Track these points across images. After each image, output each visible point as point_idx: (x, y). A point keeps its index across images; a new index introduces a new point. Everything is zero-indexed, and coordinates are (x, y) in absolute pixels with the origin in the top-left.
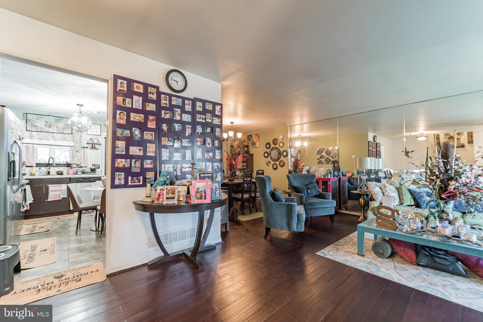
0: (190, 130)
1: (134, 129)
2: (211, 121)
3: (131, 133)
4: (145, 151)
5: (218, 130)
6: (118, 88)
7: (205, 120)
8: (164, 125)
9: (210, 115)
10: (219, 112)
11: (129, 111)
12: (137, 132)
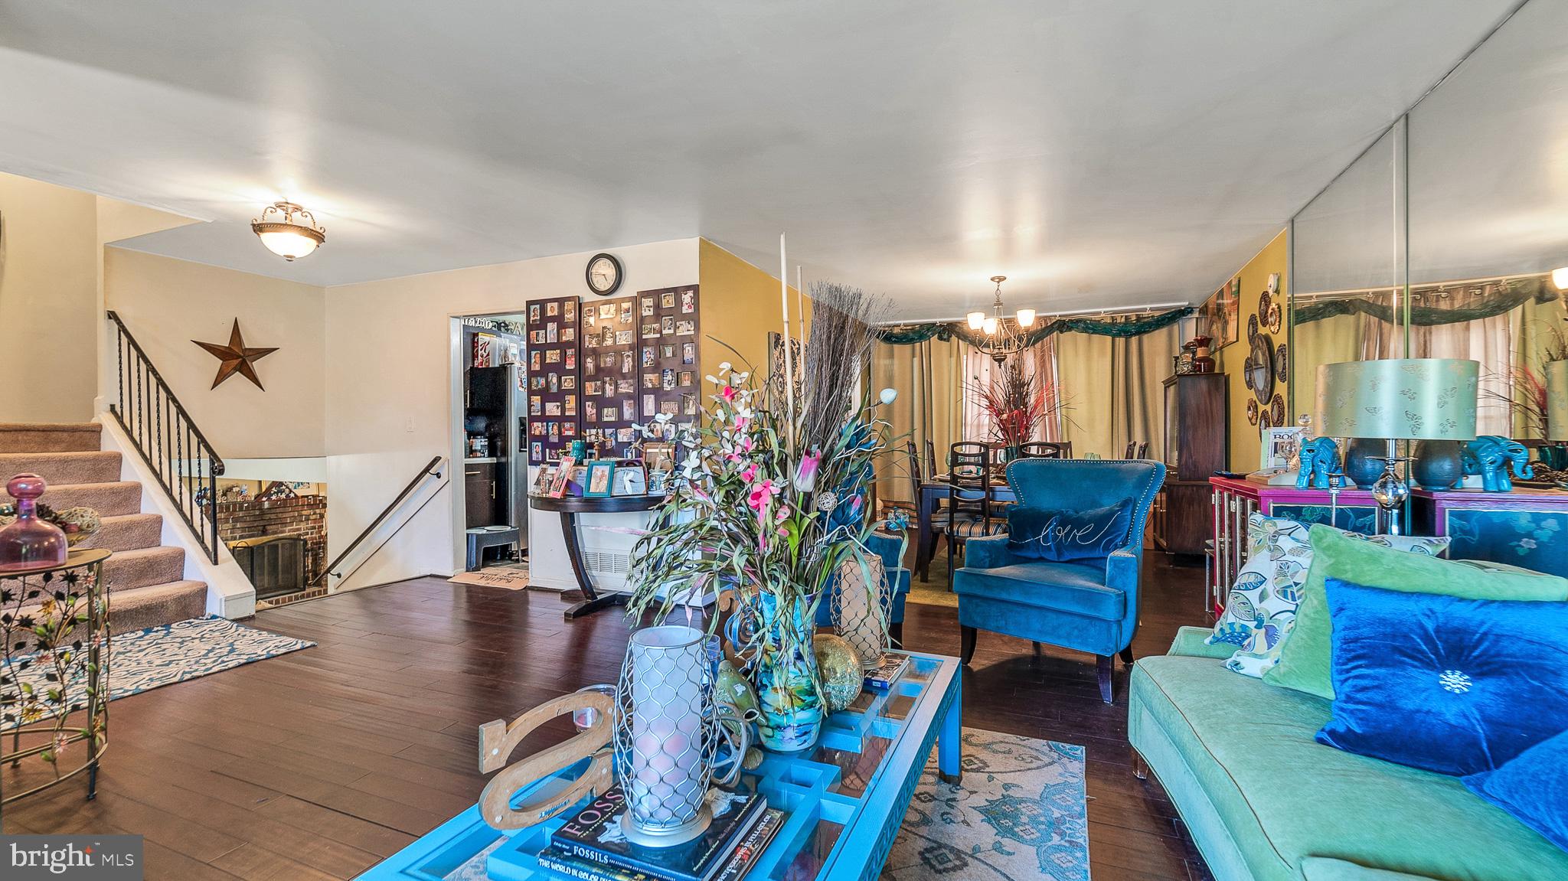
0: (630, 359)
1: (550, 374)
2: (672, 331)
3: (547, 382)
4: (563, 410)
5: (690, 348)
6: (532, 319)
7: (661, 332)
8: (589, 360)
9: (671, 319)
10: (690, 307)
11: (543, 348)
12: (553, 378)
